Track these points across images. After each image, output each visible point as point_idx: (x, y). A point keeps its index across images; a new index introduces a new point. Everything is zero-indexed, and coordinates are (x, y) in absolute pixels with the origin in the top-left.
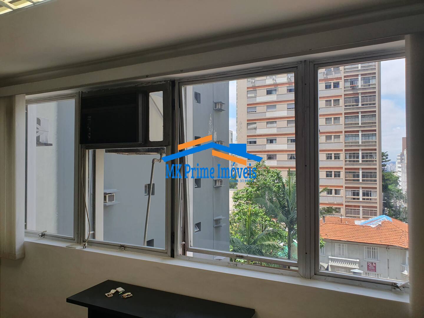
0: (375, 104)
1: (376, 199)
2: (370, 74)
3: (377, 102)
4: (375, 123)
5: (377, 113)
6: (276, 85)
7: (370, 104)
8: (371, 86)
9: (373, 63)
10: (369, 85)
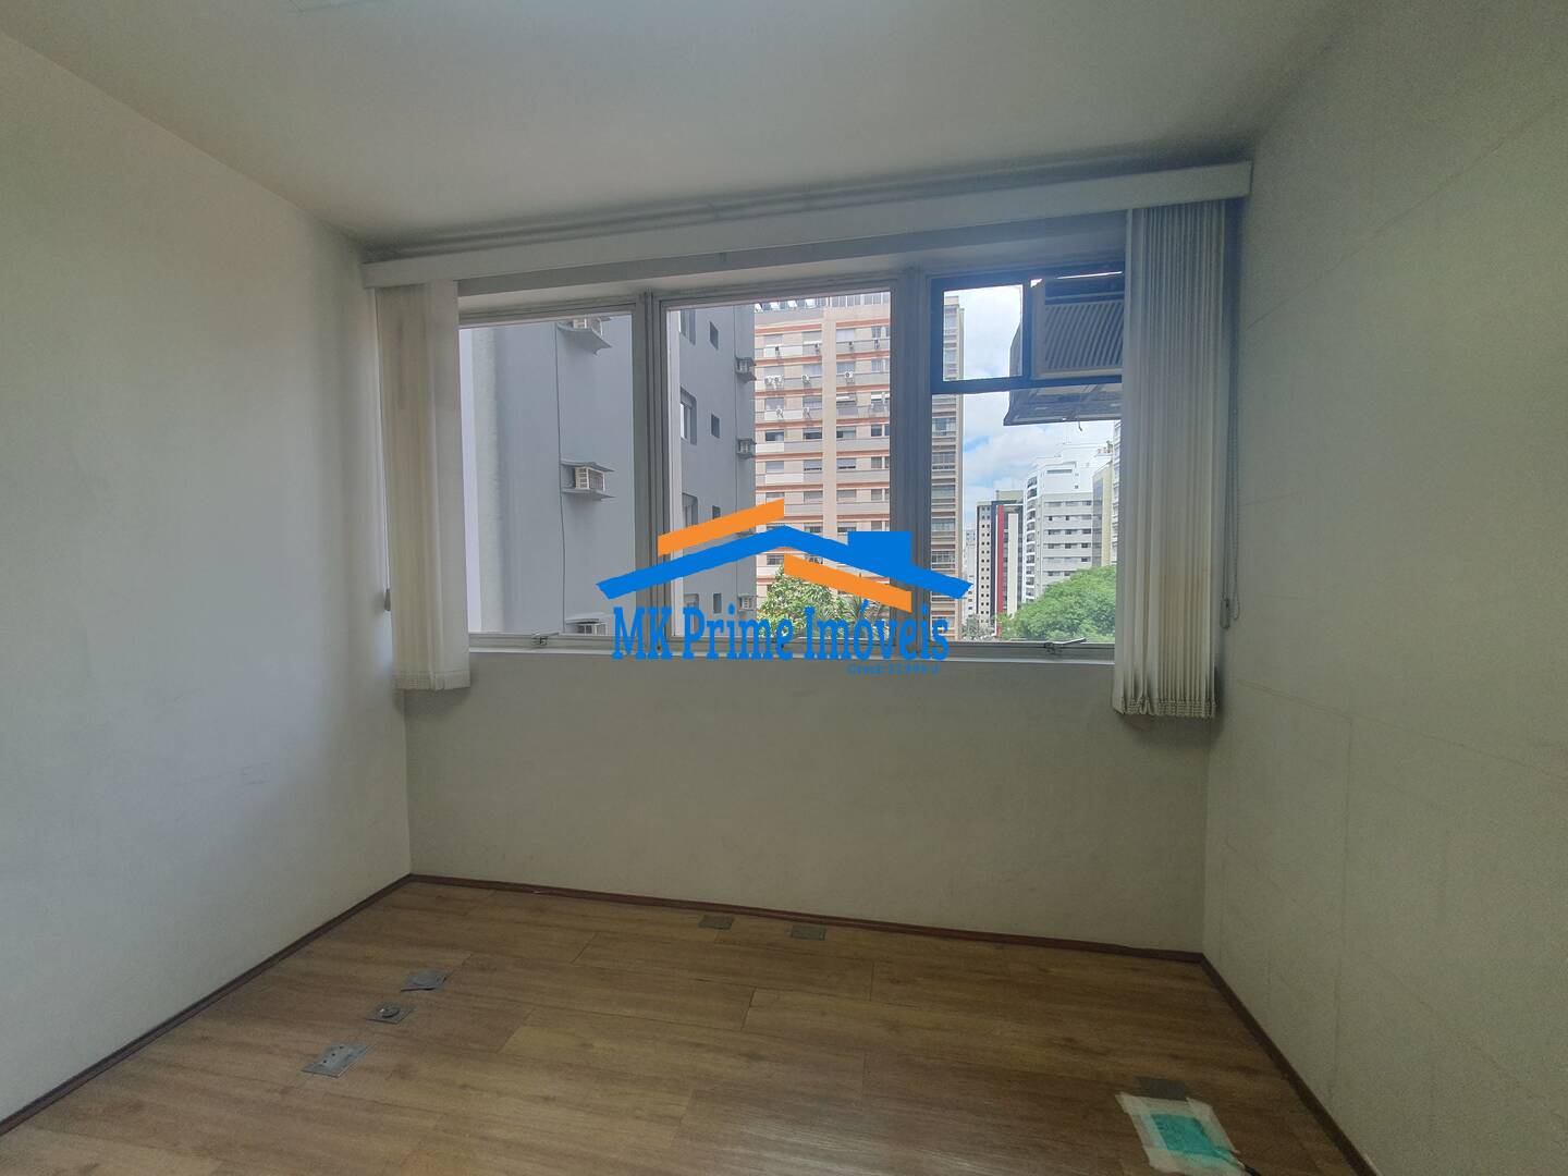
0: (953, 467)
1: (953, 631)
2: (946, 413)
3: (957, 464)
4: (954, 500)
5: (957, 484)
6: (783, 424)
7: (946, 467)
8: (948, 436)
9: (952, 396)
10: (945, 433)
